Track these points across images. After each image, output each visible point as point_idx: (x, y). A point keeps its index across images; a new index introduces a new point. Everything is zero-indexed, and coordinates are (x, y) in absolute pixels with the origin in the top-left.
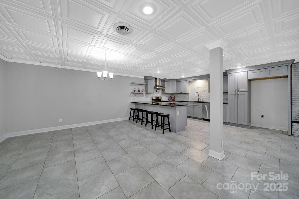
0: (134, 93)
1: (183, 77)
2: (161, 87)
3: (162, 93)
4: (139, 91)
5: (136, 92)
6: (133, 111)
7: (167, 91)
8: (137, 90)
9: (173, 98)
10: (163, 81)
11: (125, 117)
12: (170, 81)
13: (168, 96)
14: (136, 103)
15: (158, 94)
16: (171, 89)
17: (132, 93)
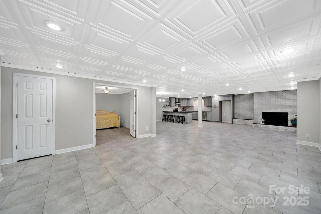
0: (164, 107)
1: (191, 97)
2: (178, 103)
3: (179, 106)
4: (167, 105)
5: (166, 106)
6: (164, 116)
7: (182, 105)
8: (166, 105)
9: (185, 109)
10: (179, 99)
11: (160, 119)
12: (183, 99)
13: (182, 108)
14: (165, 112)
15: (177, 107)
16: (184, 104)
17: (163, 106)
